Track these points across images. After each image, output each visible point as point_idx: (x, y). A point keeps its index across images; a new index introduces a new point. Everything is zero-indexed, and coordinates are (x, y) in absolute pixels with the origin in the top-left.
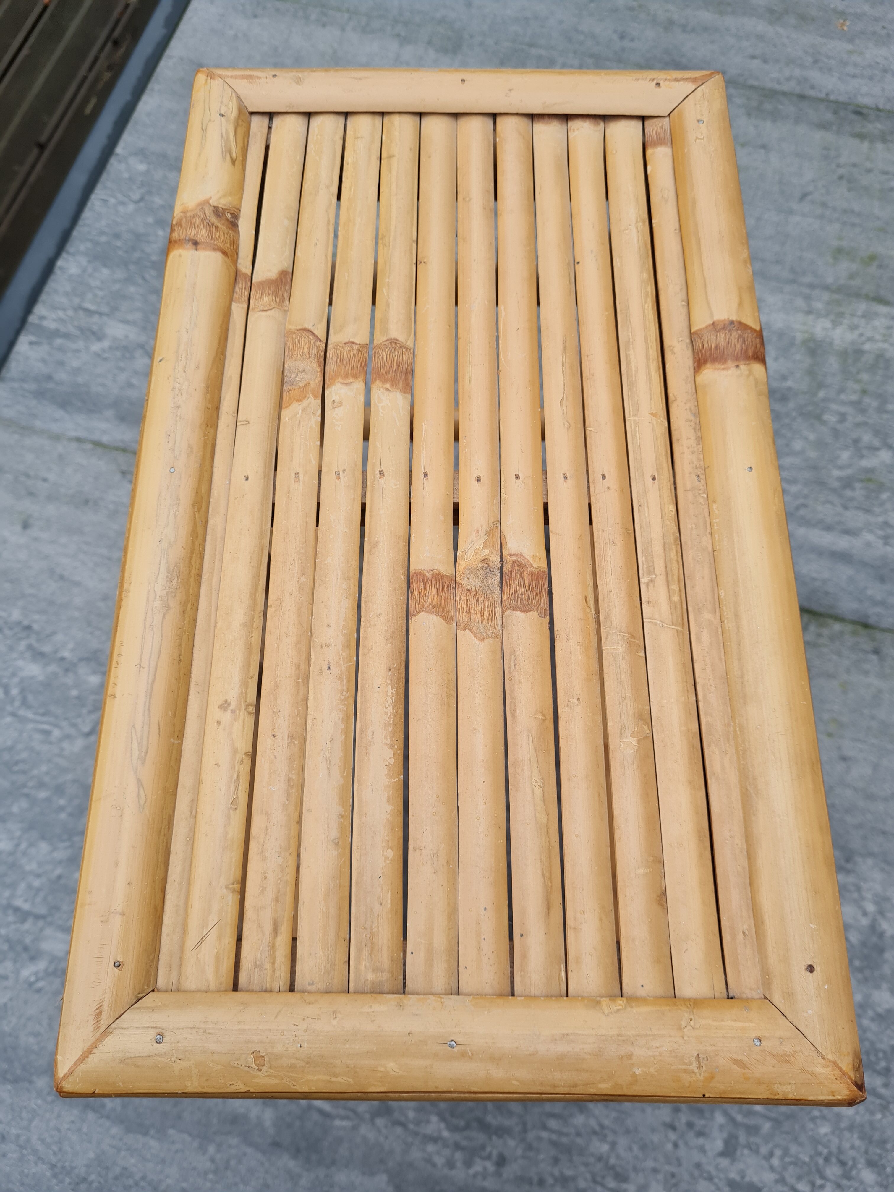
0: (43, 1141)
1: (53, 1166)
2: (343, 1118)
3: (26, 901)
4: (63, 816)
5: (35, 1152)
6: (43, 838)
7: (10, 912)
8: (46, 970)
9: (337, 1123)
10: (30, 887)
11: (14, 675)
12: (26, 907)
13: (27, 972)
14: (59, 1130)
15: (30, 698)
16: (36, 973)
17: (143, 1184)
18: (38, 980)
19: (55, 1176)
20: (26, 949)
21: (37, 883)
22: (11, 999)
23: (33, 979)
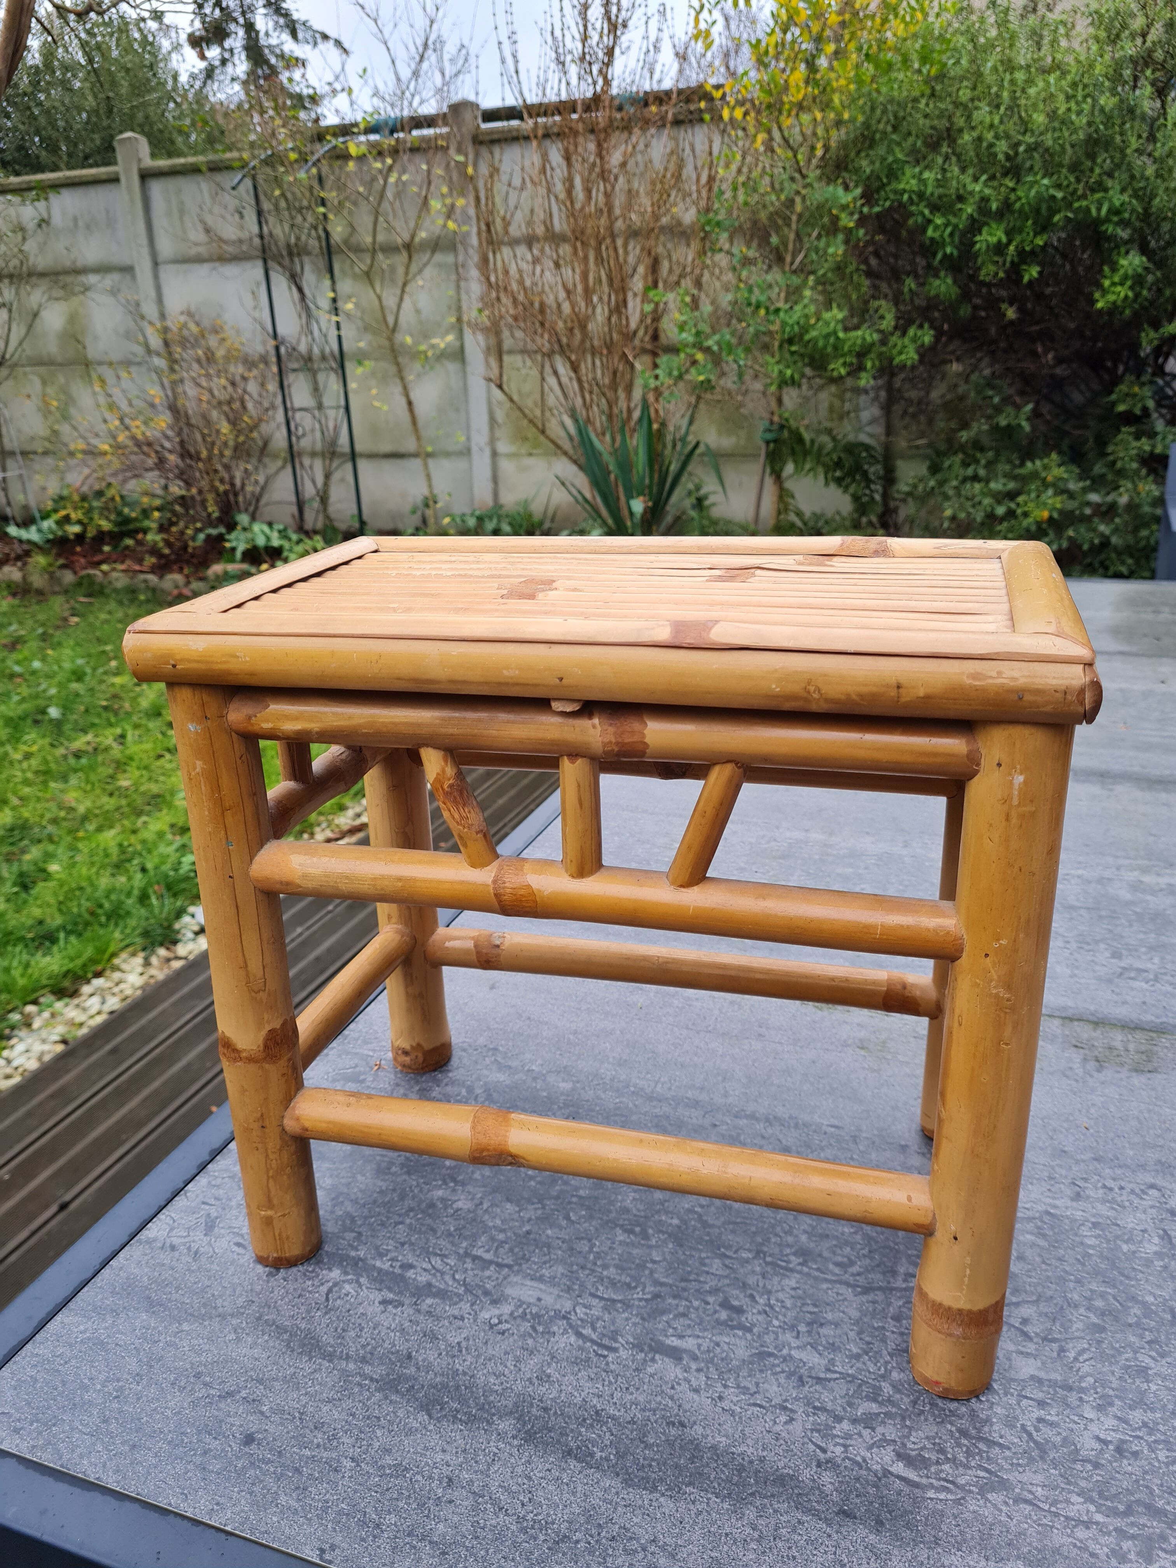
0: (507, 1489)
1: (520, 1520)
2: (938, 1489)
3: (488, 1251)
4: (533, 1183)
5: (495, 1502)
6: (508, 1200)
7: (468, 1260)
8: (512, 1314)
9: (931, 1494)
10: (493, 1239)
11: (479, 1079)
12: (488, 1256)
13: (488, 1314)
14: (530, 1479)
15: (495, 1095)
16: (499, 1317)
17: (653, 1548)
18: (500, 1322)
19: (524, 1530)
20: (487, 1293)
21: (501, 1237)
22: (467, 1339)
23: (495, 1321)
